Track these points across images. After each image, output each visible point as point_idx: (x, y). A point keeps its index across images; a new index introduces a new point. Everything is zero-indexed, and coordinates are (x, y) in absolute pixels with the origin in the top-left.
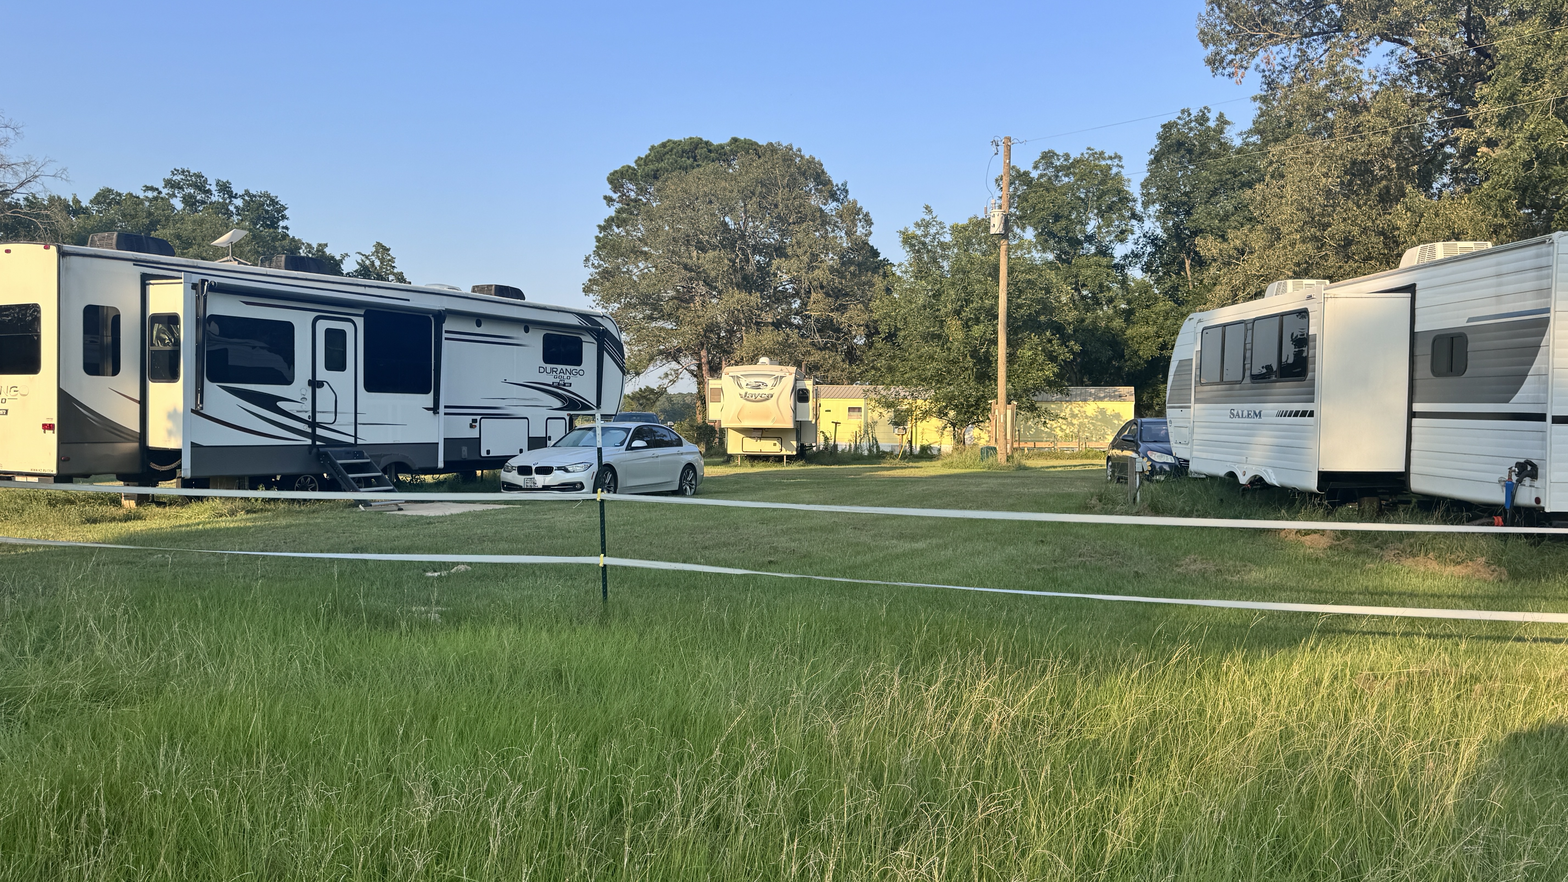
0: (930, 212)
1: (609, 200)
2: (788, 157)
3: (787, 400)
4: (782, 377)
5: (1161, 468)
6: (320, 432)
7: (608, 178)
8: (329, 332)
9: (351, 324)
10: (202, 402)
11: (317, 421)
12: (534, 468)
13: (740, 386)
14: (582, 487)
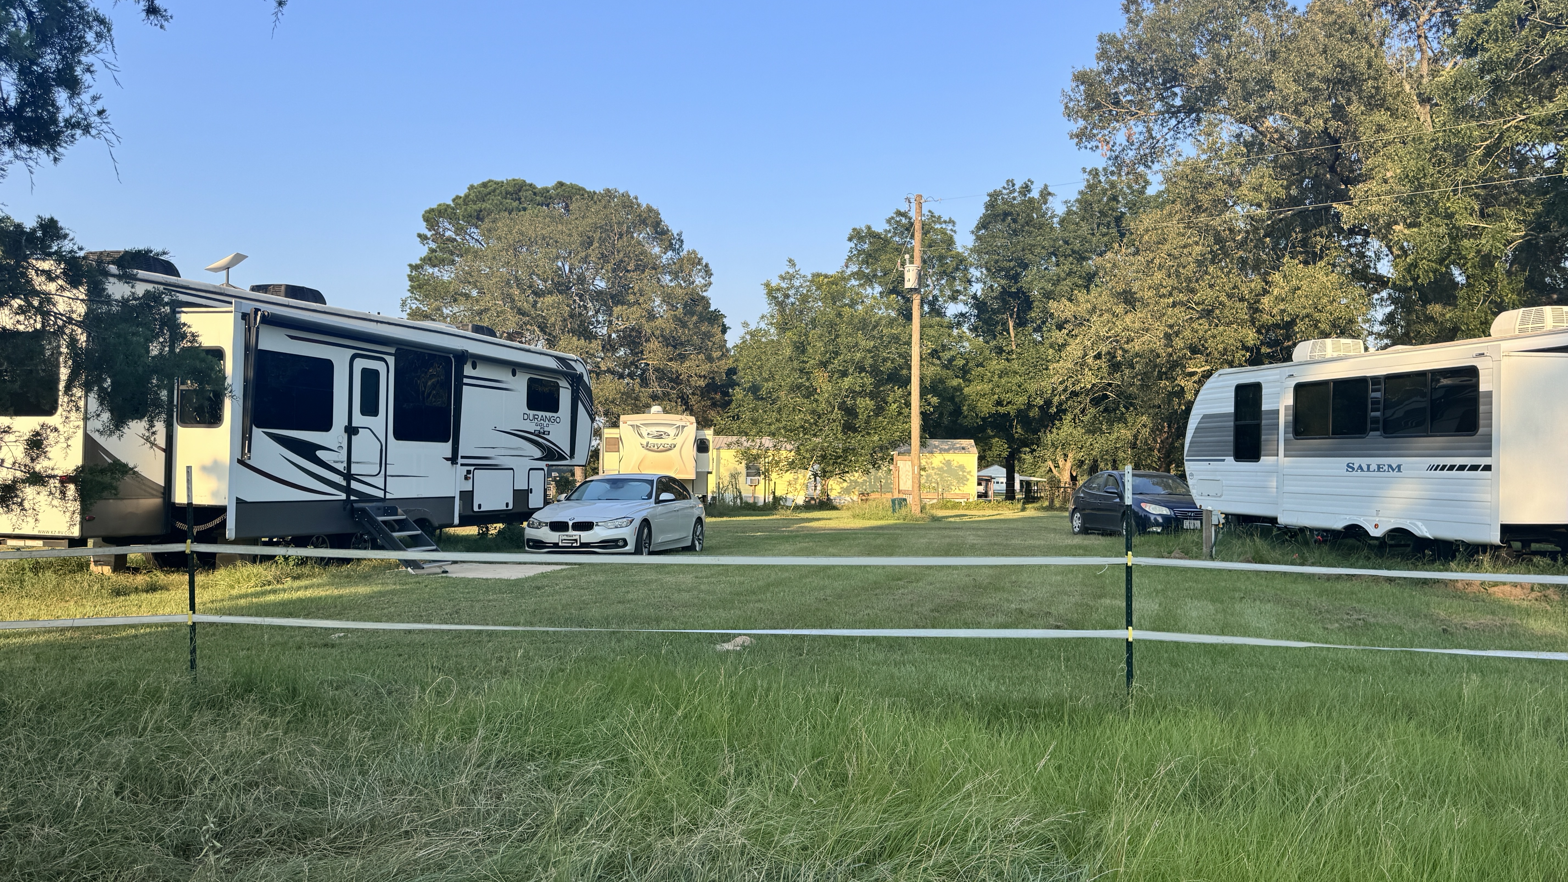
0: (794, 265)
1: (423, 238)
2: (628, 203)
3: (690, 450)
4: (683, 427)
5: (1155, 519)
6: (354, 485)
7: (423, 216)
8: (365, 371)
9: (383, 363)
10: (249, 451)
11: (353, 472)
12: (570, 524)
13: (641, 435)
14: (625, 543)
